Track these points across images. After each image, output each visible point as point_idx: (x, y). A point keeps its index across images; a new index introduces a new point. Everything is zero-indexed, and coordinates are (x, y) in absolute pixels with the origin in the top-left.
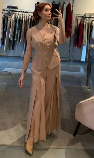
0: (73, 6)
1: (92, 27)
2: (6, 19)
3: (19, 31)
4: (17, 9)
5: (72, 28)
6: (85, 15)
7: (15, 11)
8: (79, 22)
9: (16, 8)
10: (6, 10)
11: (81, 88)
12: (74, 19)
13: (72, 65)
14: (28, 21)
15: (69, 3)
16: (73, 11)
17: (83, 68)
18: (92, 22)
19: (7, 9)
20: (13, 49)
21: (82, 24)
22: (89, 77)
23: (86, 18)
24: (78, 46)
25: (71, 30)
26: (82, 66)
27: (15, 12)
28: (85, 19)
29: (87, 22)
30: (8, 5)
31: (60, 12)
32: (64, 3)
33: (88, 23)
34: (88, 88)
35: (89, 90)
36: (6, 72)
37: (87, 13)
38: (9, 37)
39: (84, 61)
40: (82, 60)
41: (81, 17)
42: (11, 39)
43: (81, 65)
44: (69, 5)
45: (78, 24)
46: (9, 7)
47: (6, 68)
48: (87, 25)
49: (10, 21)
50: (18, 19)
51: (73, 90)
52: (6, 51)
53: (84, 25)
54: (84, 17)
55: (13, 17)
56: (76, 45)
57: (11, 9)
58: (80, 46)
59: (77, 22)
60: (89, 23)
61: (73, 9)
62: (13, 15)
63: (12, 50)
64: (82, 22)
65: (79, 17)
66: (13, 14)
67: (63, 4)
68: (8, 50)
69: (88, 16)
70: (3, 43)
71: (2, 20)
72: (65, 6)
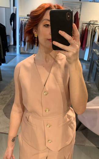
0: (80, 15)
1: (95, 32)
6: (90, 22)
8: (84, 28)
15: (77, 11)
16: (80, 18)
17: (85, 65)
18: (95, 28)
19: (27, 17)
20: (32, 49)
21: (87, 29)
22: (91, 75)
23: (91, 25)
28: (89, 25)
29: (90, 28)
30: (28, 14)
33: (92, 28)
34: (89, 83)
35: (90, 85)
37: (92, 20)
39: (87, 60)
40: (84, 59)
41: (86, 23)
43: (84, 63)
44: (77, 13)
45: (83, 30)
48: (91, 31)
52: (27, 50)
53: (88, 30)
58: (84, 48)
59: (83, 28)
60: (93, 29)
61: (80, 17)
65: (84, 23)
68: (29, 49)
69: (93, 23)
70: (25, 45)
71: (23, 26)
72: (74, 14)
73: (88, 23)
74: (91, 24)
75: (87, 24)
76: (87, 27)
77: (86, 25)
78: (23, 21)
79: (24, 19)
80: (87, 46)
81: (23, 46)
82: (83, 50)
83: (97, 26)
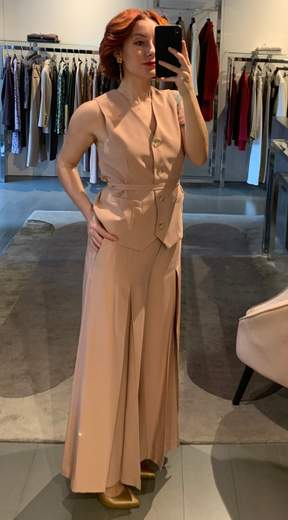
0: (219, 32)
1: (277, 88)
2: (26, 73)
3: (66, 106)
4: (58, 42)
5: (217, 94)
6: (254, 53)
7: (51, 50)
8: (239, 75)
9: (52, 40)
10: (25, 48)
11: (251, 259)
12: (223, 67)
13: (221, 197)
14: (90, 78)
15: (209, 20)
16: (219, 43)
17: (254, 202)
18: (276, 72)
19: (28, 45)
20: (53, 157)
21: (246, 78)
22: (272, 229)
23: (259, 63)
24: (236, 144)
25: (216, 97)
26: (250, 198)
27: (51, 54)
28: (254, 64)
29: (260, 73)
30: (30, 34)
31: (185, 56)
32: (193, 21)
33: (264, 76)
34: (268, 259)
35: (272, 264)
36: (35, 221)
37: (260, 47)
38: (40, 125)
39: (257, 184)
40: (249, 182)
41: (243, 59)
42: (46, 131)
43: (247, 194)
44: (208, 25)
45: (234, 82)
46: (31, 38)
47: (36, 212)
48: (261, 83)
49: (38, 79)
50: (61, 72)
51: (227, 267)
52: (34, 163)
53: (252, 82)
54: (253, 61)
55: (46, 69)
56: (233, 141)
57: (41, 45)
58: (244, 143)
59: (234, 76)
60: (267, 77)
61: (219, 38)
62: (47, 62)
63: (51, 159)
64: (247, 76)
65: (236, 59)
66: (47, 58)
67: (191, 25)
68: (39, 161)
69: (265, 57)
70: (23, 143)
71: (16, 78)
72: (197, 29)
73: (249, 56)
74: (259, 60)
75: (248, 60)
76: (248, 71)
77: (244, 63)
78: (15, 57)
79: (18, 53)
80: (252, 135)
81: (15, 149)
82: (243, 149)
83: (281, 65)
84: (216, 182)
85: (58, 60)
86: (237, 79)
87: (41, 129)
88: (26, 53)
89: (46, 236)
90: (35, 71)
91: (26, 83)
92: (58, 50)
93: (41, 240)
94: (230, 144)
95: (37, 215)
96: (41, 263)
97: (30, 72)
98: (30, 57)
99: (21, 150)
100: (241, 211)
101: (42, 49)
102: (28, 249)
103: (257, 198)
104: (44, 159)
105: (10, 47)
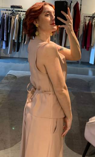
0: (81, 5)
2: (9, 20)
4: (22, 8)
5: (79, 28)
6: (93, 14)
7: (19, 11)
8: (87, 22)
9: (20, 7)
10: (10, 10)
12: (82, 19)
13: (80, 68)
15: (77, 2)
16: (81, 9)
17: (92, 70)
19: (11, 9)
20: (18, 51)
21: (90, 24)
24: (86, 48)
26: (91, 69)
27: (19, 12)
28: (93, 18)
30: (12, 5)
32: (72, 2)
36: (10, 75)
38: (13, 39)
39: (93, 64)
40: (90, 63)
41: (89, 17)
42: (16, 41)
43: (89, 67)
44: (77, 4)
45: (86, 25)
46: (12, 7)
47: (10, 71)
49: (14, 22)
50: (22, 19)
51: (82, 96)
52: (10, 53)
53: (92, 25)
55: (17, 18)
56: (84, 47)
57: (15, 9)
58: (89, 48)
59: (86, 22)
62: (17, 15)
65: (86, 16)
66: (17, 14)
67: (71, 4)
68: (13, 52)
70: (7, 45)
71: (5, 21)
72: (73, 5)
73: (91, 16)
75: (91, 17)
76: (91, 21)
77: (89, 18)
78: (6, 13)
79: (7, 12)
80: (92, 45)
81: (4, 47)
82: (88, 50)
84: (78, 62)
85: (22, 15)
86: (87, 24)
87: (14, 40)
88: (10, 12)
89: (13, 80)
90: (13, 19)
91: (9, 23)
92: (22, 11)
93: (12, 82)
94: (83, 48)
95: (11, 72)
96: (11, 91)
97: (11, 19)
98: (11, 14)
99: (6, 48)
100: (87, 74)
101: (16, 11)
102: (6, 86)
103: (93, 69)
104: (15, 51)
105: (4, 10)
